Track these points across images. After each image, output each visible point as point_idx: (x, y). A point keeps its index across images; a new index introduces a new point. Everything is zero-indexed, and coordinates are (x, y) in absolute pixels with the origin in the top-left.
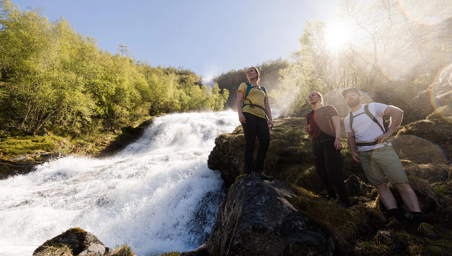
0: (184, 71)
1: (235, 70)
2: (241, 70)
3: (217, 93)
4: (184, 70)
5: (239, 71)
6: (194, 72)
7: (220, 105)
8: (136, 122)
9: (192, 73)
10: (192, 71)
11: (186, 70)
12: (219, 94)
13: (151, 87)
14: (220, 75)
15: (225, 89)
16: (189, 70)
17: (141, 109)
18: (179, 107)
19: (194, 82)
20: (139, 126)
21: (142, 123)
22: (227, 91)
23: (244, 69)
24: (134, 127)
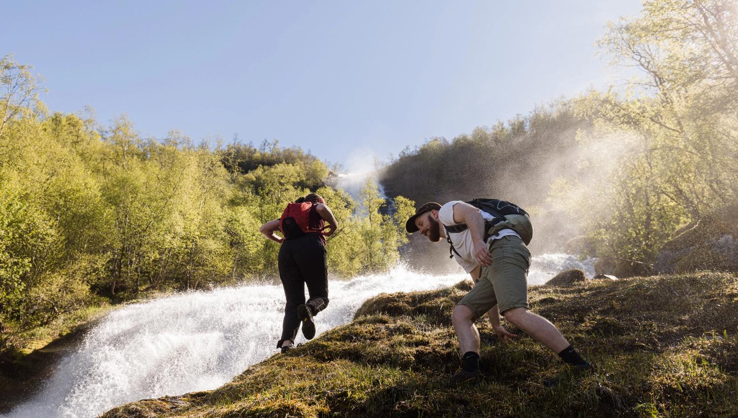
0: (279, 154)
1: (445, 140)
2: (464, 138)
3: (376, 213)
4: (281, 151)
5: (457, 142)
6: (313, 154)
7: (385, 252)
8: (42, 330)
9: (307, 157)
10: (305, 152)
11: (284, 151)
12: (380, 216)
13: (112, 200)
14: (397, 157)
15: (400, 198)
16: (297, 149)
17: (58, 280)
18: (225, 266)
19: (293, 179)
20: (50, 346)
21: (64, 334)
22: (409, 202)
23: (473, 135)
24: (28, 351)
